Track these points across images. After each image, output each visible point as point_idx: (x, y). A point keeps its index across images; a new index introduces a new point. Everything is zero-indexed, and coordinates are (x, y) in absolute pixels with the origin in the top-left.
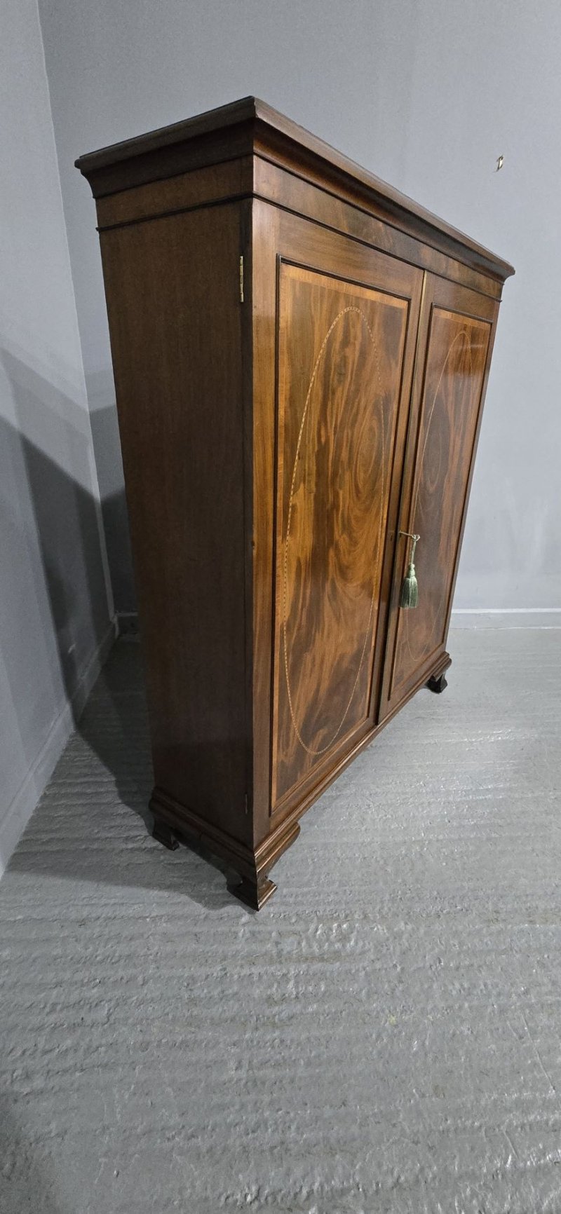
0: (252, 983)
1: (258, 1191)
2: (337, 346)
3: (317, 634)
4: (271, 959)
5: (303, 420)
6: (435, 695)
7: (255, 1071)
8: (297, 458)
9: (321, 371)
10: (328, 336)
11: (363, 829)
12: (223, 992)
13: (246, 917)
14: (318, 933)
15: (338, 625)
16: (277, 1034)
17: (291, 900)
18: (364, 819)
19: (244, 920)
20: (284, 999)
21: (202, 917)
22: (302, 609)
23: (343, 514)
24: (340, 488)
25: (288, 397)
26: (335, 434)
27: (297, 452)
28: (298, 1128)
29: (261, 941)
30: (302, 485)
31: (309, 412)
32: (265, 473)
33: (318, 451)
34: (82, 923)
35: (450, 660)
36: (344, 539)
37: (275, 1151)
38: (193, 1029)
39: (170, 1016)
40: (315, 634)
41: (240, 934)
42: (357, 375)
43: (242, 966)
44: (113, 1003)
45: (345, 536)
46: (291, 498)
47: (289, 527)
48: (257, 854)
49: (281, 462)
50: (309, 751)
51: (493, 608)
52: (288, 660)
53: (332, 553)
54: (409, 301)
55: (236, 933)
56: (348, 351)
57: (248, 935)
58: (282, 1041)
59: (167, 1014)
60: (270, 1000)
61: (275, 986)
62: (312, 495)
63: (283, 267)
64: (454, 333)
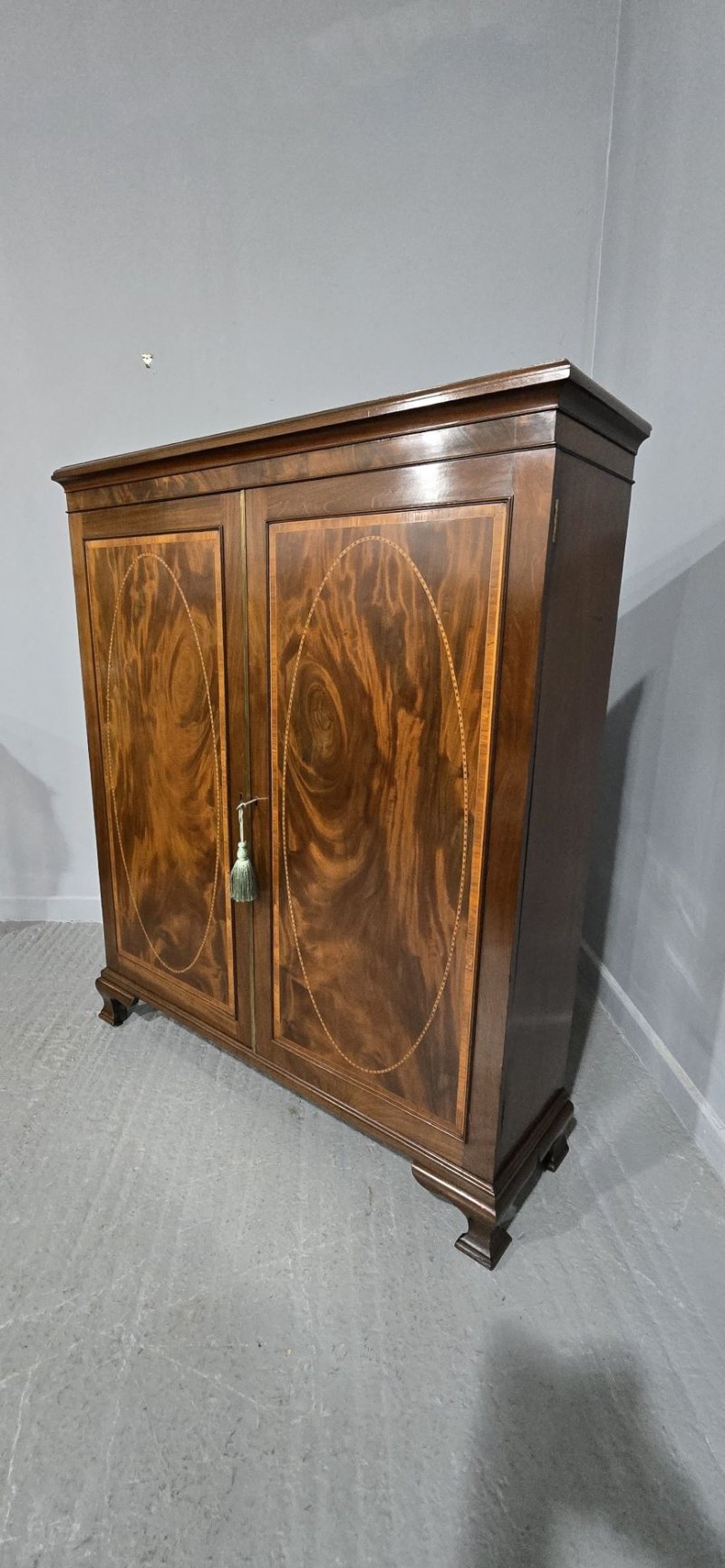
2: (134, 586)
3: (146, 828)
9: (123, 603)
10: (125, 579)
24: (154, 704)
26: (141, 656)
27: (109, 661)
30: (115, 688)
33: (127, 666)
42: (158, 606)
46: (108, 695)
49: (97, 664)
50: (151, 944)
54: (220, 528)
56: (146, 588)
62: (126, 701)
63: (87, 543)
64: (338, 545)
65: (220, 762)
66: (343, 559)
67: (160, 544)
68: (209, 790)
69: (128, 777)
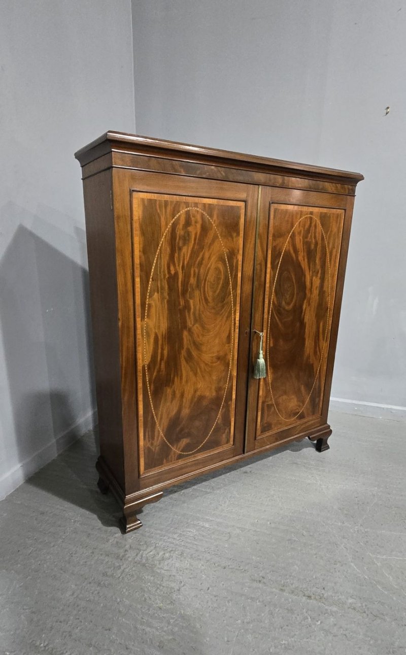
0: (102, 563)
1: (47, 645)
2: (180, 226)
3: (176, 378)
4: (118, 557)
5: (155, 262)
6: (317, 453)
7: (78, 599)
8: (151, 280)
9: (169, 237)
10: (172, 222)
11: (213, 513)
12: (86, 562)
13: (120, 534)
14: (151, 553)
15: (196, 377)
16: (98, 588)
17: (148, 534)
18: (217, 508)
19: (117, 535)
20: (112, 576)
21: (97, 528)
22: (161, 361)
23: (194, 314)
24: (190, 298)
25: (141, 250)
26: (182, 270)
27: (151, 277)
28: (81, 629)
29: (119, 547)
30: (156, 294)
31: (160, 257)
32: (126, 285)
33: (168, 278)
34: (42, 513)
35: (331, 431)
36: (197, 328)
37: (64, 634)
38: (62, 572)
39: (55, 563)
40: (174, 378)
41: (111, 541)
42: (199, 240)
43: (102, 555)
44: (35, 549)
45: (197, 325)
46: (147, 300)
47: (146, 314)
48: (128, 497)
49: (138, 280)
50: (174, 449)
51: (396, 405)
52: (150, 388)
53: (185, 333)
54: (245, 201)
55: (109, 540)
56: (190, 229)
57: (115, 542)
58: (98, 593)
59: (55, 562)
60: (105, 574)
61: (112, 568)
62: (166, 301)
63: (134, 193)
64: (299, 217)
65: (235, 319)
66: (300, 222)
67: (205, 204)
68: (228, 336)
69: (162, 349)
